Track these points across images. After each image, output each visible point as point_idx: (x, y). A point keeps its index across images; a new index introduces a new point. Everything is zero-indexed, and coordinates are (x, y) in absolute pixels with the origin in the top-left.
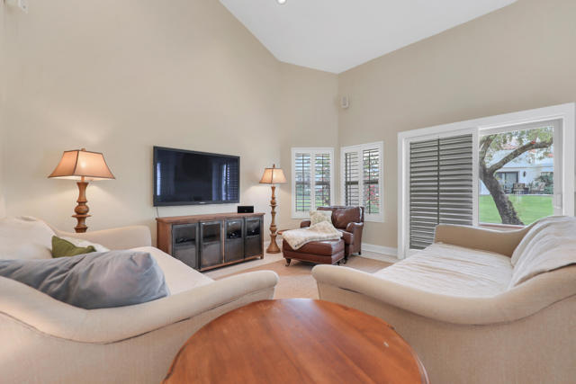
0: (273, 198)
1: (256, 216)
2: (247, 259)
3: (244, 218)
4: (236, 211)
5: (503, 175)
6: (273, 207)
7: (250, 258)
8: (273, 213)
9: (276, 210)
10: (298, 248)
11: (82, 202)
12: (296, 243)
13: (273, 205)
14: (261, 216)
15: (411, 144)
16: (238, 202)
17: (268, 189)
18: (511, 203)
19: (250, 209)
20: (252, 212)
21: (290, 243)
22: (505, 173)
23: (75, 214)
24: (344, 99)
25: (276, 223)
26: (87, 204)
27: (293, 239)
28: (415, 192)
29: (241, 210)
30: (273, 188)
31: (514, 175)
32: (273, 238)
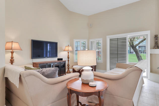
0: (68, 56)
1: (64, 61)
2: (61, 75)
3: (60, 62)
4: (57, 60)
5: (141, 47)
6: (68, 59)
7: (62, 75)
8: (68, 61)
9: (69, 59)
10: (78, 71)
11: (12, 58)
12: (77, 69)
13: (68, 58)
14: (65, 61)
15: (110, 39)
16: (57, 57)
17: (66, 53)
18: (141, 57)
19: (61, 59)
20: (62, 60)
21: (75, 69)
22: (142, 46)
23: (10, 61)
24: (91, 24)
25: (69, 64)
26: (14, 58)
27: (76, 68)
28: (111, 54)
29: (59, 59)
30: (68, 53)
31: (144, 47)
32: (68, 68)
